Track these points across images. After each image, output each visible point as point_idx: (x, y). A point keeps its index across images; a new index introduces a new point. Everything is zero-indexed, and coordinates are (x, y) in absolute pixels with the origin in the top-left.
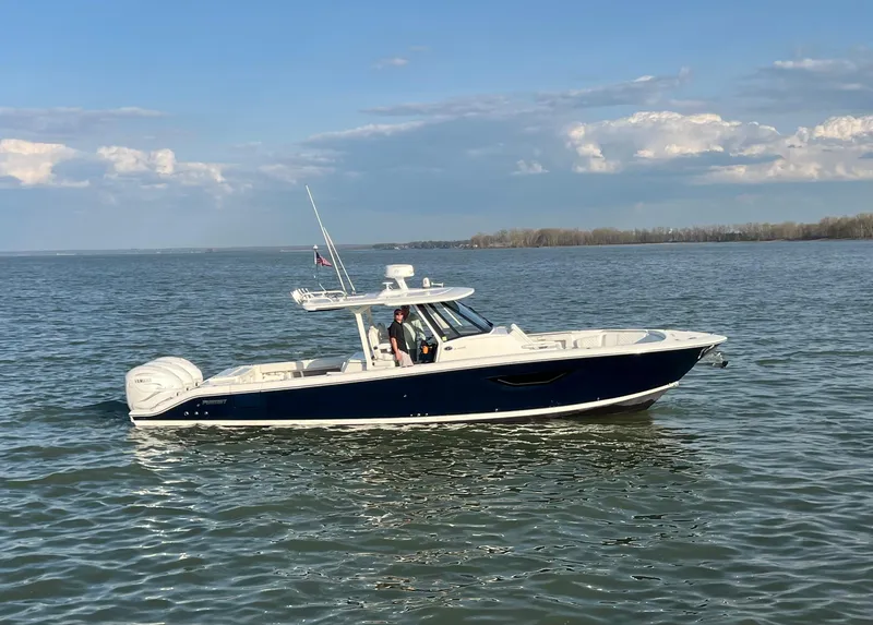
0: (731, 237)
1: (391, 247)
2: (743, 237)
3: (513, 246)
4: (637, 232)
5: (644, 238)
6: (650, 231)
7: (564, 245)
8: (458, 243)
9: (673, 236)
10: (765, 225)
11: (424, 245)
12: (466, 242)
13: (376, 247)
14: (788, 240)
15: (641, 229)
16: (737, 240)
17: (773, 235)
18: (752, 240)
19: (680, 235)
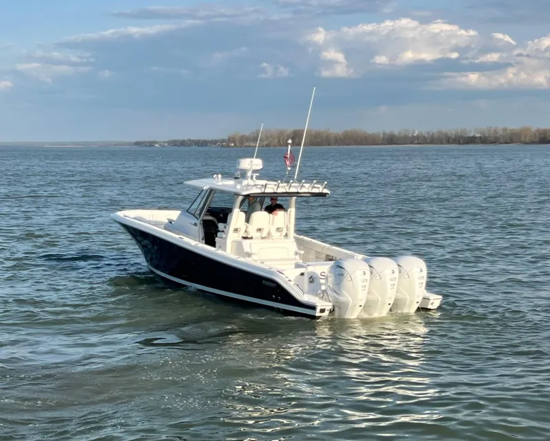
0: (472, 140)
1: (151, 144)
2: (484, 140)
3: (267, 146)
4: (384, 134)
5: (391, 140)
6: (396, 132)
7: (316, 145)
8: (214, 142)
9: (418, 137)
10: (505, 130)
11: (182, 143)
12: (223, 141)
13: (137, 144)
14: (526, 143)
15: (388, 131)
16: (478, 143)
17: (512, 138)
18: (492, 143)
19: (424, 137)
